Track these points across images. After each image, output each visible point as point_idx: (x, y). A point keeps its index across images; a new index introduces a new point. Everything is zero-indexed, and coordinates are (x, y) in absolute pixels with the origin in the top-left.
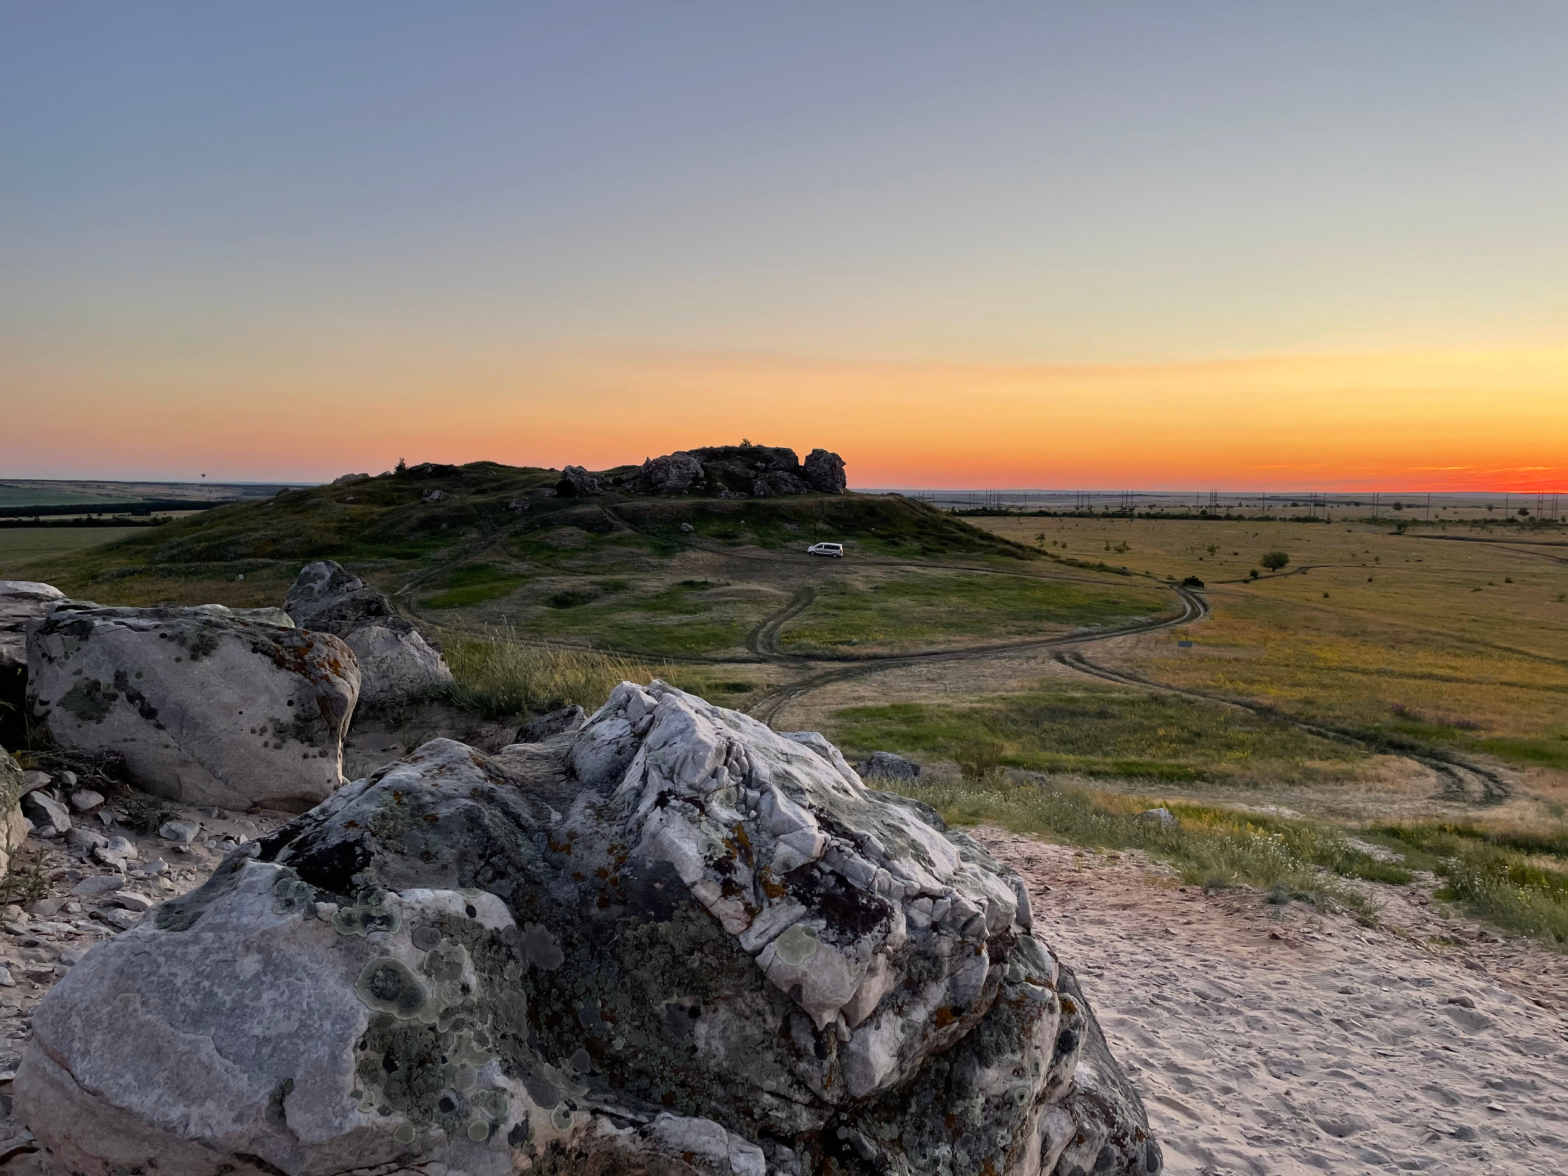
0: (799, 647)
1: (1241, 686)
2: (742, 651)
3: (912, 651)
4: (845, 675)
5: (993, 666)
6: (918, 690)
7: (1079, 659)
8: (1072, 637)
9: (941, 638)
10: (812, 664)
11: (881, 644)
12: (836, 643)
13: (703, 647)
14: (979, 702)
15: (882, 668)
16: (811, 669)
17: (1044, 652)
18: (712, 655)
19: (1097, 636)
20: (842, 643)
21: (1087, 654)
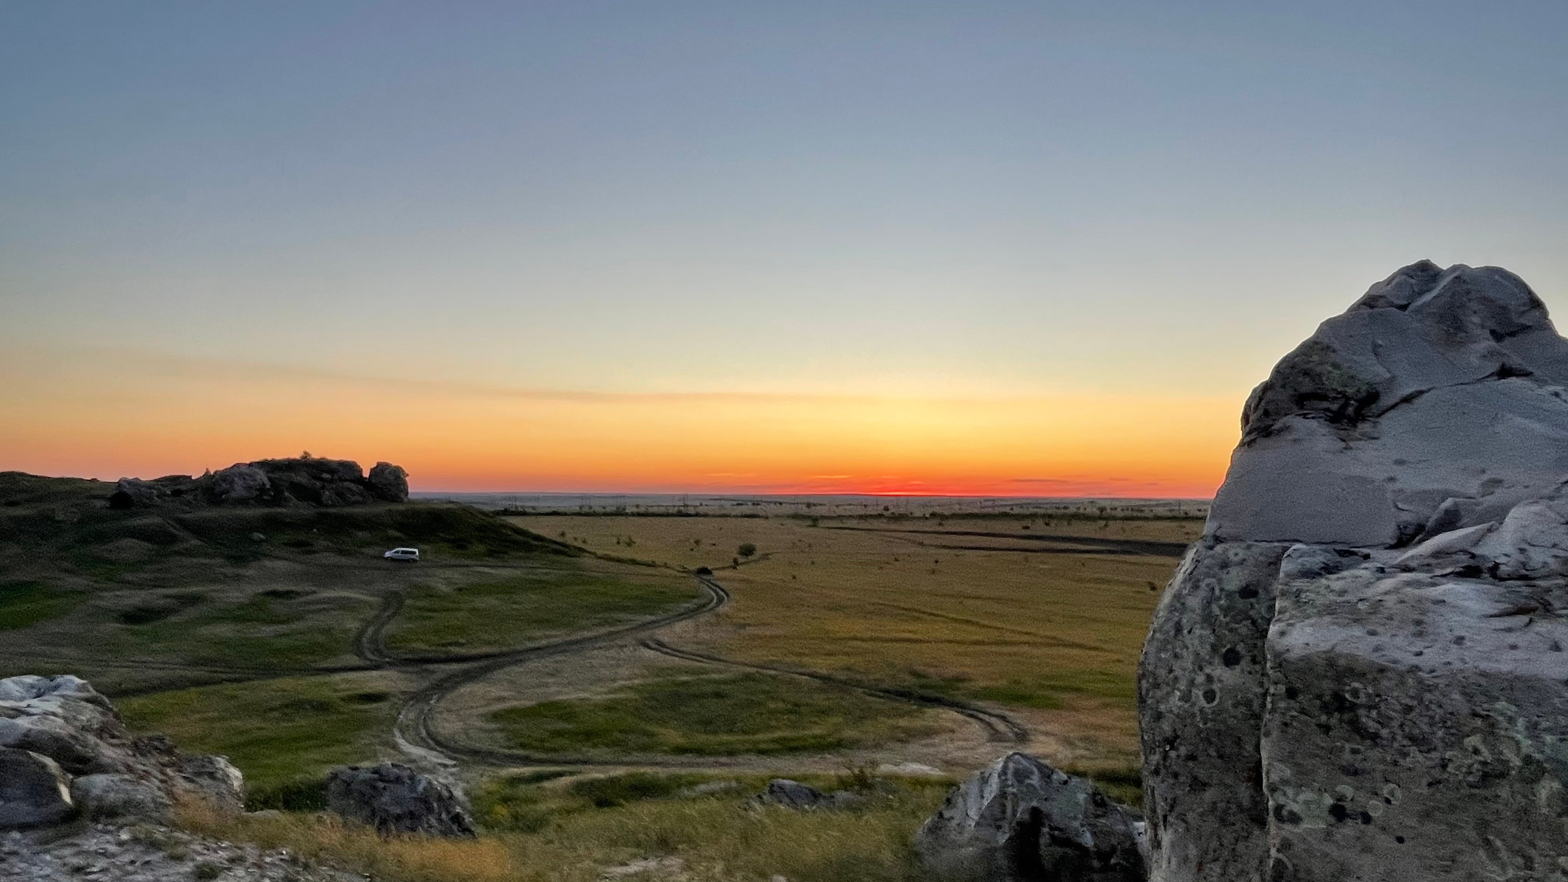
0: (411, 651)
1: (796, 659)
2: (353, 660)
3: (519, 647)
4: (469, 677)
5: (598, 657)
6: (547, 685)
7: (661, 644)
8: (644, 626)
9: (538, 634)
10: (431, 667)
11: (489, 643)
12: (443, 645)
13: (310, 658)
14: (610, 692)
15: (501, 666)
16: (433, 672)
17: (629, 640)
18: (324, 665)
19: (663, 623)
20: (451, 644)
21: (666, 639)
